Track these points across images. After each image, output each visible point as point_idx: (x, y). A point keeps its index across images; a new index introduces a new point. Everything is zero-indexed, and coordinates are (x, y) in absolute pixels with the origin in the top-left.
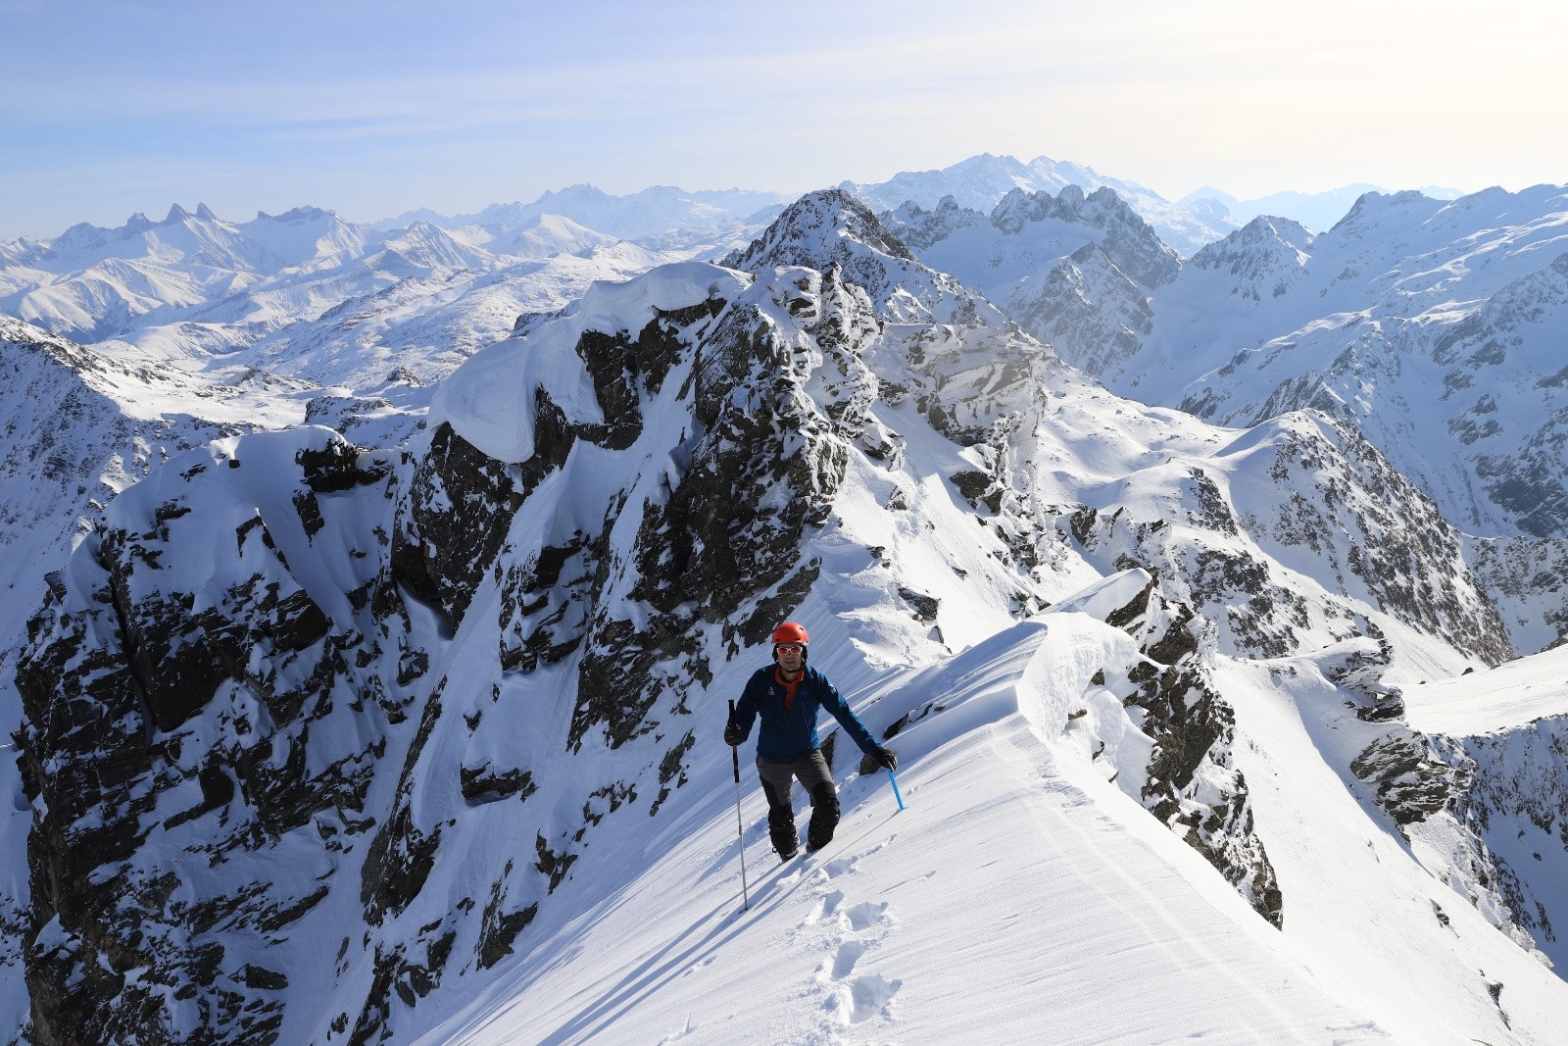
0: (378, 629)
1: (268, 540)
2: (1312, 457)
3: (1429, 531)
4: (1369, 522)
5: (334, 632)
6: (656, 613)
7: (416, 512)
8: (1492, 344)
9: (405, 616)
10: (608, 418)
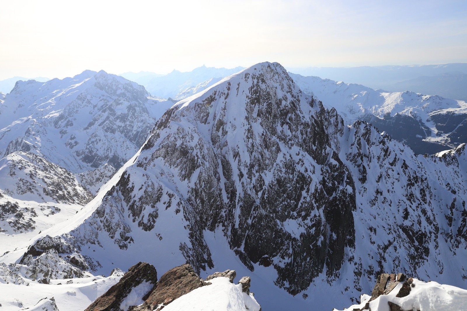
2: (22, 166)
3: (65, 177)
4: (46, 180)
8: (69, 121)
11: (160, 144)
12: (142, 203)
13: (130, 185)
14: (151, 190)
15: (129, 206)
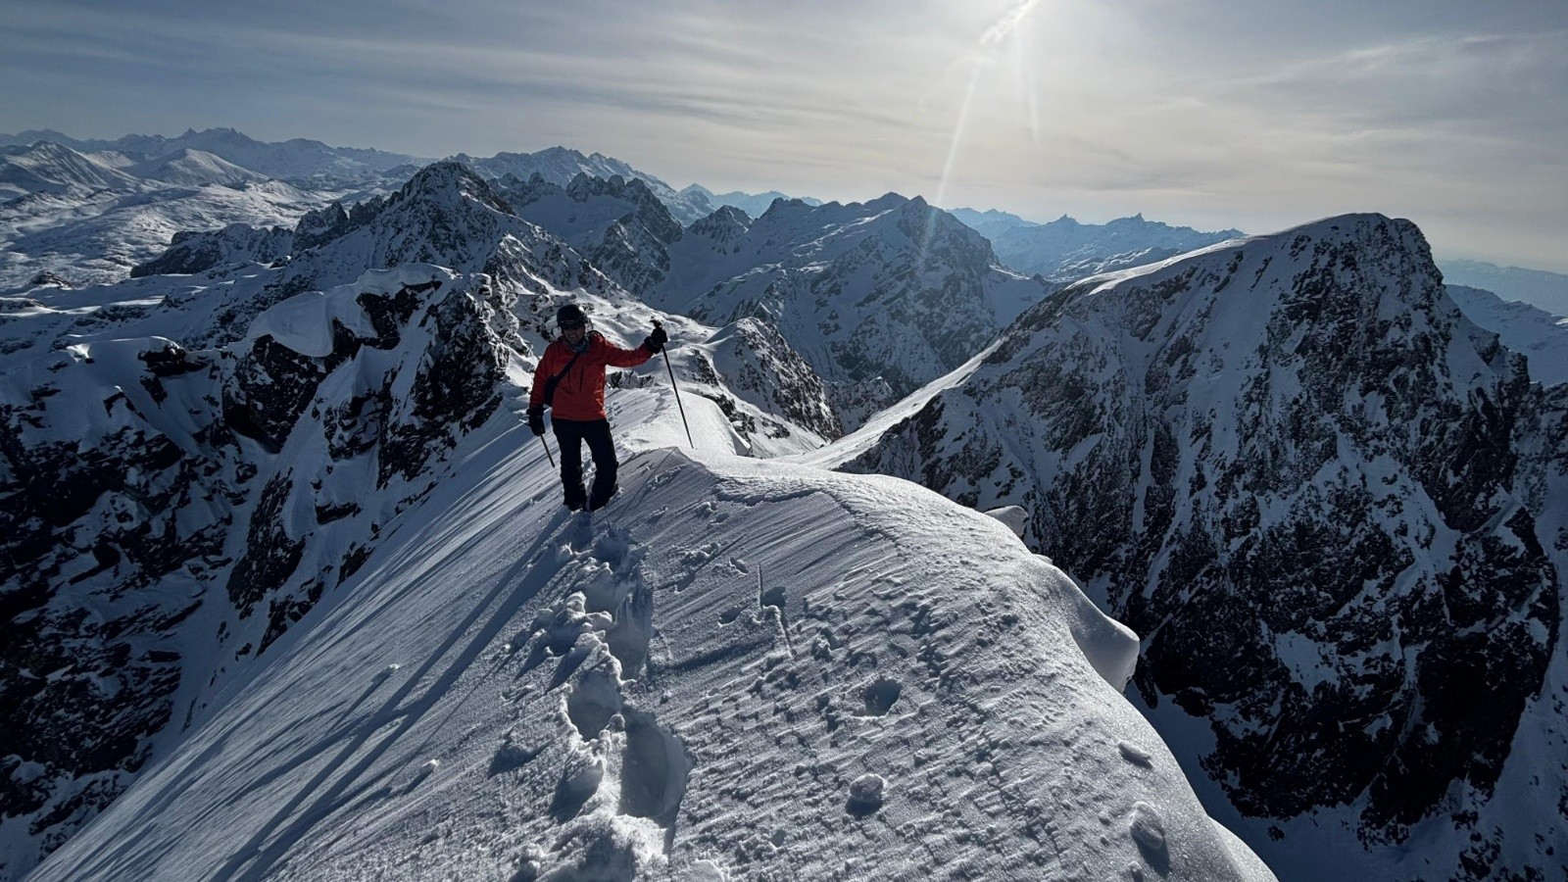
0: (217, 454)
1: (130, 406)
2: (753, 343)
5: (187, 457)
6: (426, 420)
7: (243, 385)
9: (237, 444)
10: (380, 334)
11: (1025, 360)
12: (953, 469)
13: (940, 426)
14: (979, 448)
15: (925, 464)
